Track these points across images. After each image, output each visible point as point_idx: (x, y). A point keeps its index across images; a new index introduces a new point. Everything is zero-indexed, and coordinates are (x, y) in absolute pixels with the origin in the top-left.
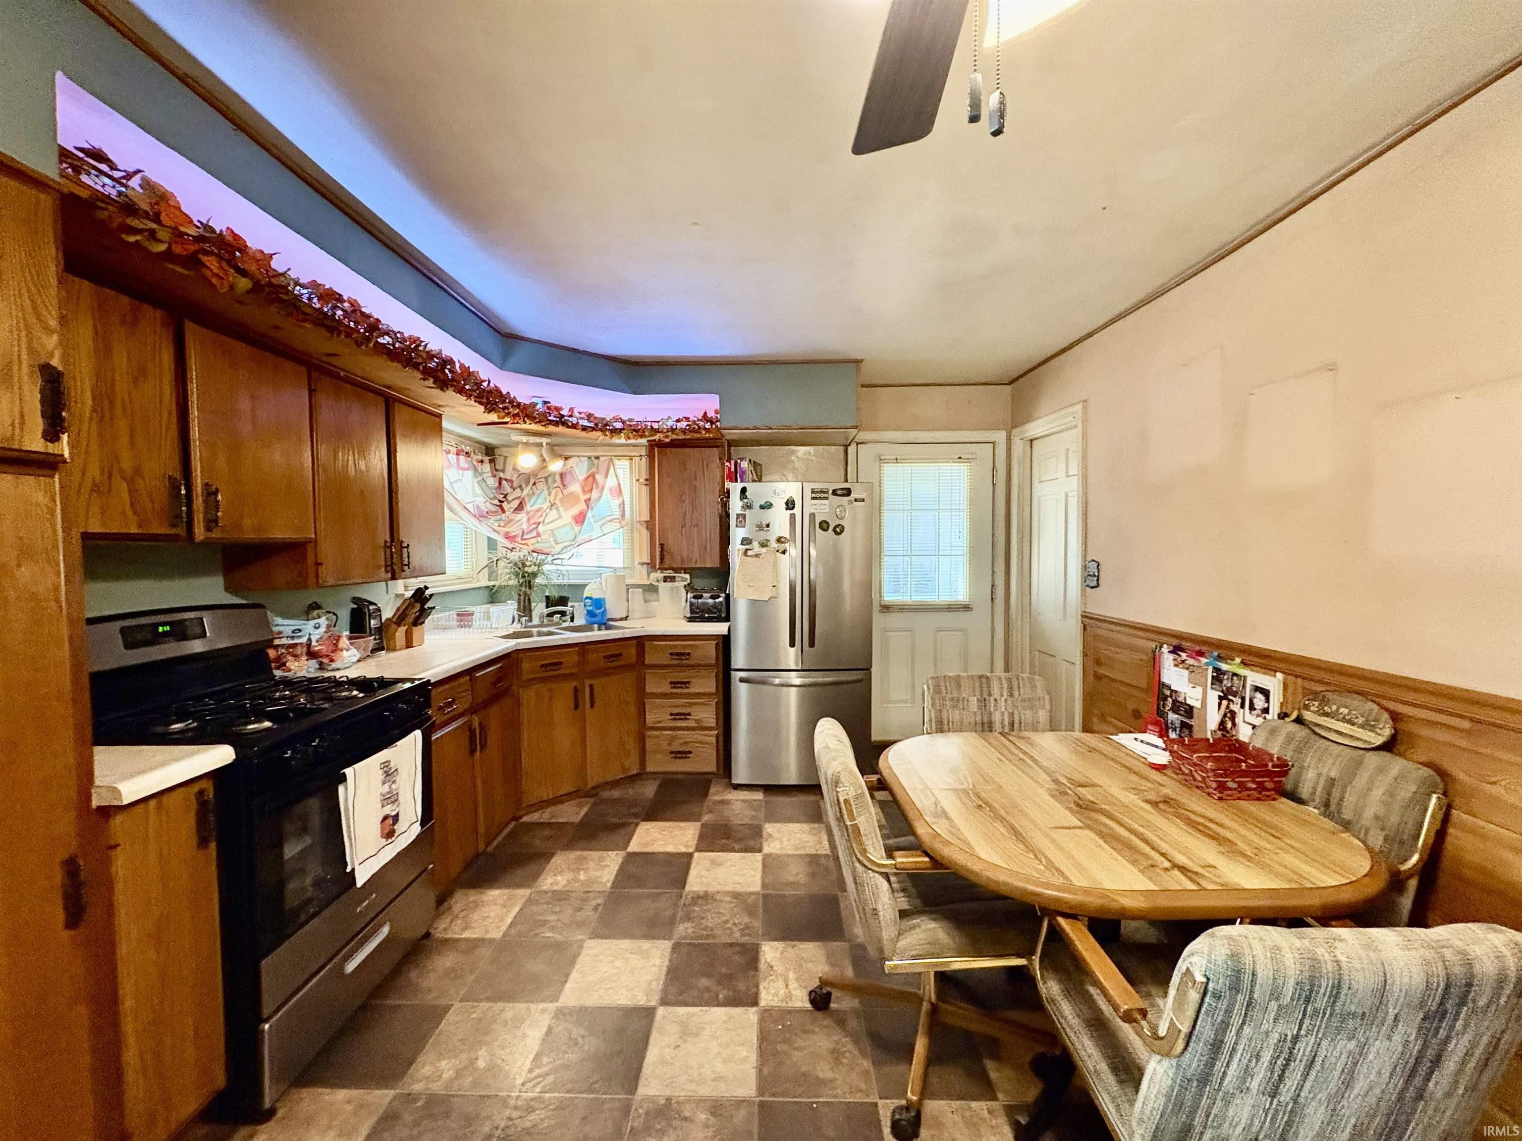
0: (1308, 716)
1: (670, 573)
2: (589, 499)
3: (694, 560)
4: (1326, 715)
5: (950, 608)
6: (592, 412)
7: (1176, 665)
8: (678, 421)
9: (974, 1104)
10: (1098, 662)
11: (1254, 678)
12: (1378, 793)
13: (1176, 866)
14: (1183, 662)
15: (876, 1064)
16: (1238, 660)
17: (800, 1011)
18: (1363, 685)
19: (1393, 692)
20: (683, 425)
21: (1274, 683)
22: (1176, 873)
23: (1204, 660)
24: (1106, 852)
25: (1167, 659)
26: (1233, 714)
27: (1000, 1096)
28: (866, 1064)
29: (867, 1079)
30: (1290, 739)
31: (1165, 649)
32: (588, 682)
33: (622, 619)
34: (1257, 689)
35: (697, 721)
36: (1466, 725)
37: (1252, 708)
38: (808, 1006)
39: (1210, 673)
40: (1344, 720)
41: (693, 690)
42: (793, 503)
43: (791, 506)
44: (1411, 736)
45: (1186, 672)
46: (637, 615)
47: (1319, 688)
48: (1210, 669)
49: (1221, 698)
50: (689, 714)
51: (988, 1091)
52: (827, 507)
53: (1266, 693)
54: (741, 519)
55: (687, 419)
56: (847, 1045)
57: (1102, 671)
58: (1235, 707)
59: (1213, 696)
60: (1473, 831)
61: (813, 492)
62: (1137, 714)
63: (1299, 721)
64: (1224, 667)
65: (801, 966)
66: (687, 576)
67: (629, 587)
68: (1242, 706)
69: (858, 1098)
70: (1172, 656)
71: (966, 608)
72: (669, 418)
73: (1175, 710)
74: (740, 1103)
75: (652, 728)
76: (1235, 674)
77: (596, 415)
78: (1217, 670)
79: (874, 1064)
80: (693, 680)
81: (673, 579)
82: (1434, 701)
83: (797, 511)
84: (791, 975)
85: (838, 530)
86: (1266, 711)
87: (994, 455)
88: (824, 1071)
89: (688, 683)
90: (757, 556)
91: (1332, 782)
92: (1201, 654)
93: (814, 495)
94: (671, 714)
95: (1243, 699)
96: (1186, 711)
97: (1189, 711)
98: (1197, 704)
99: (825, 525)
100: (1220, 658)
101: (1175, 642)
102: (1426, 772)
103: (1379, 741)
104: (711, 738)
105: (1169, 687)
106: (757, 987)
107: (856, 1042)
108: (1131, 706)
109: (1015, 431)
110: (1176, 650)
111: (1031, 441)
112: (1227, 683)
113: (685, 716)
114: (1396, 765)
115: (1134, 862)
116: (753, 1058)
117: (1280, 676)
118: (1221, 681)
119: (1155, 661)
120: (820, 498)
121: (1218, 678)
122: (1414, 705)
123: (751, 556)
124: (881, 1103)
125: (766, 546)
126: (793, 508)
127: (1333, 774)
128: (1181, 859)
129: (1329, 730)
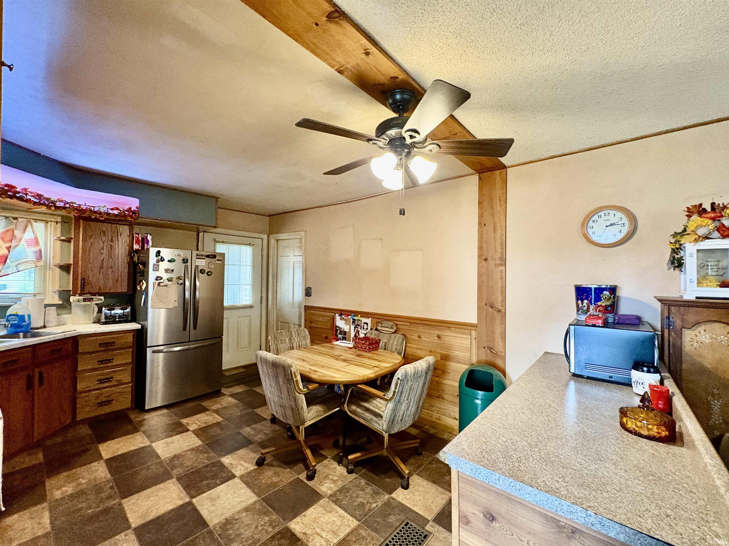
0: (379, 328)
1: (89, 296)
2: (10, 247)
3: (108, 288)
4: (382, 327)
5: (245, 307)
6: (42, 194)
7: (341, 320)
8: (112, 209)
9: (324, 462)
10: (311, 322)
11: (364, 320)
12: (395, 343)
13: (374, 367)
14: (343, 318)
15: (290, 468)
16: (360, 316)
17: (255, 470)
18: (390, 318)
19: (396, 319)
20: (116, 212)
21: (369, 321)
22: (375, 368)
23: (350, 317)
24: (359, 368)
25: (338, 318)
26: (358, 331)
27: (328, 457)
28: (288, 470)
29: (291, 474)
30: (375, 335)
31: (337, 315)
32: (37, 370)
33: (41, 328)
34: (365, 323)
35: (118, 381)
36: (408, 324)
37: (363, 329)
38: (256, 467)
39: (352, 320)
40: (386, 327)
41: (115, 363)
42: (187, 260)
43: (185, 261)
44: (399, 328)
45: (344, 321)
46: (53, 324)
47: (379, 320)
48: (352, 319)
49: (355, 328)
50: (112, 378)
51: (326, 457)
52: (204, 263)
53: (367, 324)
54: (156, 266)
55: (117, 209)
56: (278, 469)
57: (312, 325)
58: (359, 329)
59: (353, 327)
60: (411, 347)
61: (197, 255)
62: (326, 338)
63: (376, 329)
64: (356, 318)
65: (244, 458)
66: (102, 298)
67: (46, 306)
68: (361, 329)
69: (292, 479)
70: (339, 317)
71: (251, 307)
72: (105, 206)
73: (340, 333)
74: (255, 503)
75: (81, 392)
76: (359, 320)
77: (44, 196)
78: (354, 319)
79: (290, 469)
80: (116, 357)
81: (91, 300)
82: (404, 320)
83: (189, 264)
84: (242, 462)
85: (209, 274)
86: (367, 329)
87: (262, 244)
88: (275, 479)
89: (113, 359)
90: (166, 286)
91: (386, 343)
92: (348, 315)
93: (198, 257)
94: (98, 381)
95: (361, 326)
96: (344, 333)
97: (345, 333)
98: (348, 331)
99: (203, 271)
100: (354, 316)
101: (340, 312)
102: (402, 336)
103: (394, 331)
104: (128, 388)
105: (339, 327)
106: (231, 472)
107: (281, 467)
108: (324, 336)
109: (271, 236)
110: (341, 315)
111: (277, 240)
112: (356, 323)
113: (109, 380)
114: (398, 336)
115: (366, 368)
116: (248, 490)
117: (370, 318)
118: (355, 323)
119: (333, 319)
120: (201, 259)
121: (354, 322)
122: (399, 321)
123: (162, 286)
124: (299, 476)
125: (171, 281)
126: (187, 263)
127: (386, 341)
128: (374, 365)
129: (383, 330)
